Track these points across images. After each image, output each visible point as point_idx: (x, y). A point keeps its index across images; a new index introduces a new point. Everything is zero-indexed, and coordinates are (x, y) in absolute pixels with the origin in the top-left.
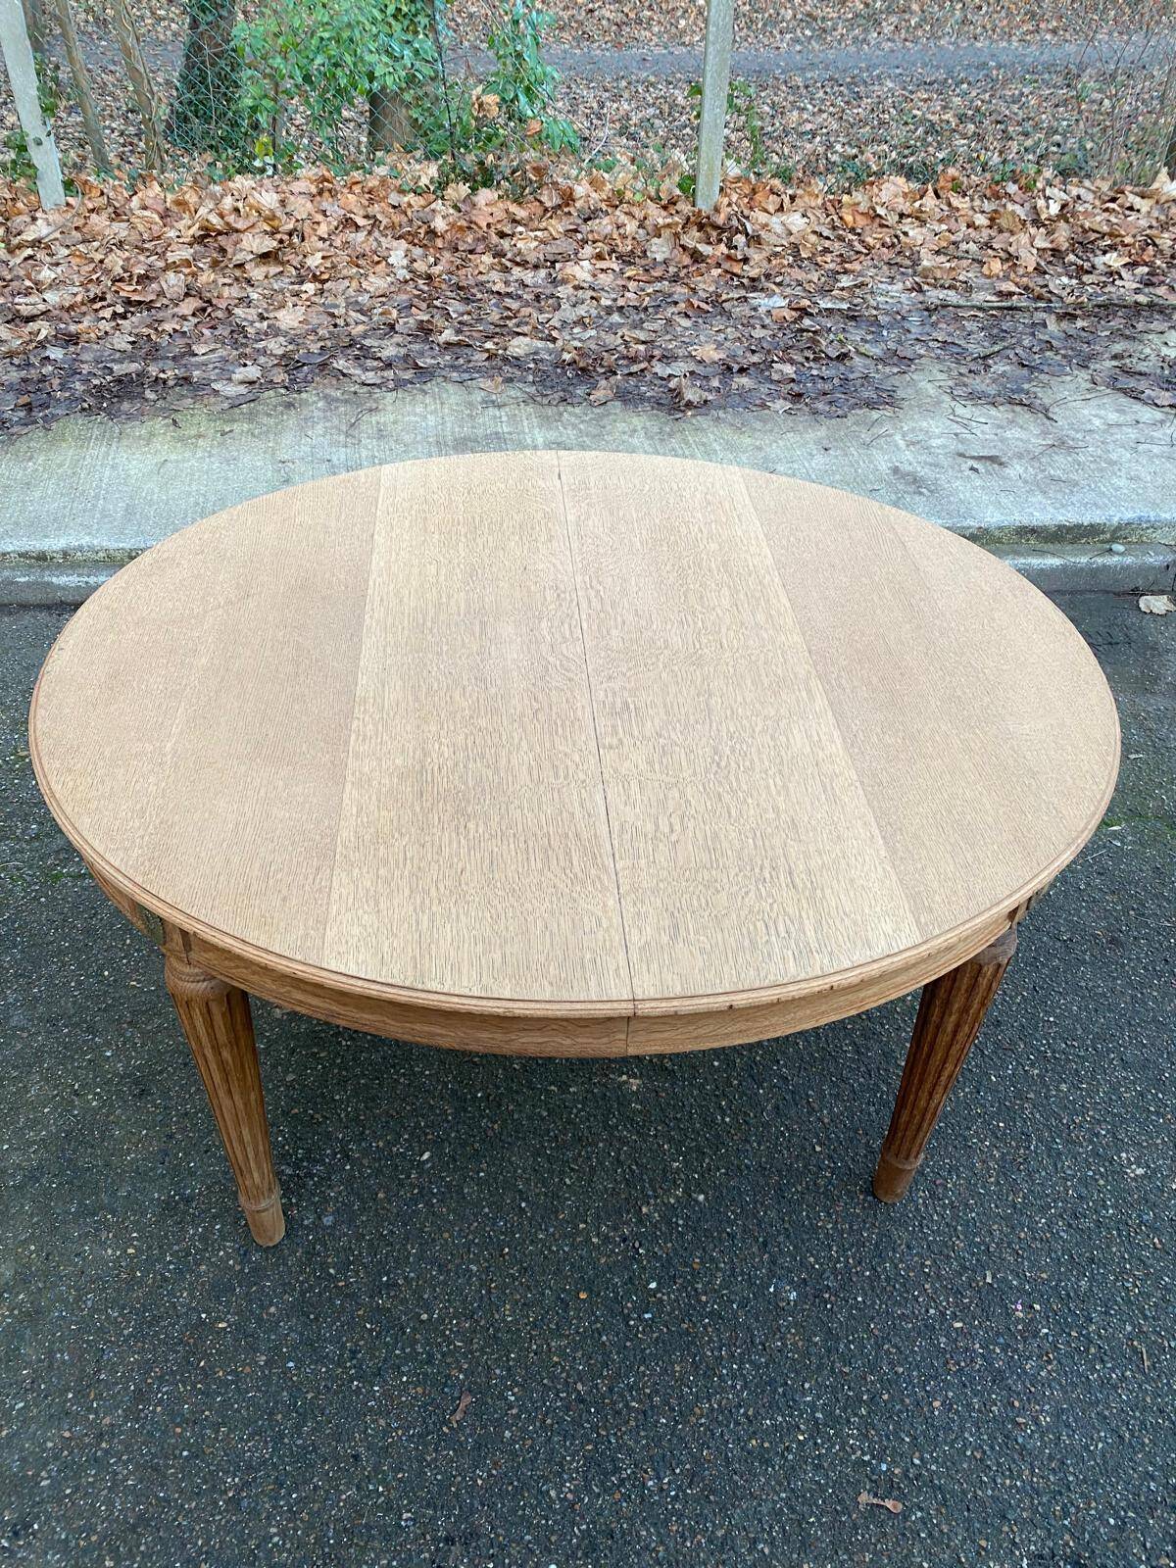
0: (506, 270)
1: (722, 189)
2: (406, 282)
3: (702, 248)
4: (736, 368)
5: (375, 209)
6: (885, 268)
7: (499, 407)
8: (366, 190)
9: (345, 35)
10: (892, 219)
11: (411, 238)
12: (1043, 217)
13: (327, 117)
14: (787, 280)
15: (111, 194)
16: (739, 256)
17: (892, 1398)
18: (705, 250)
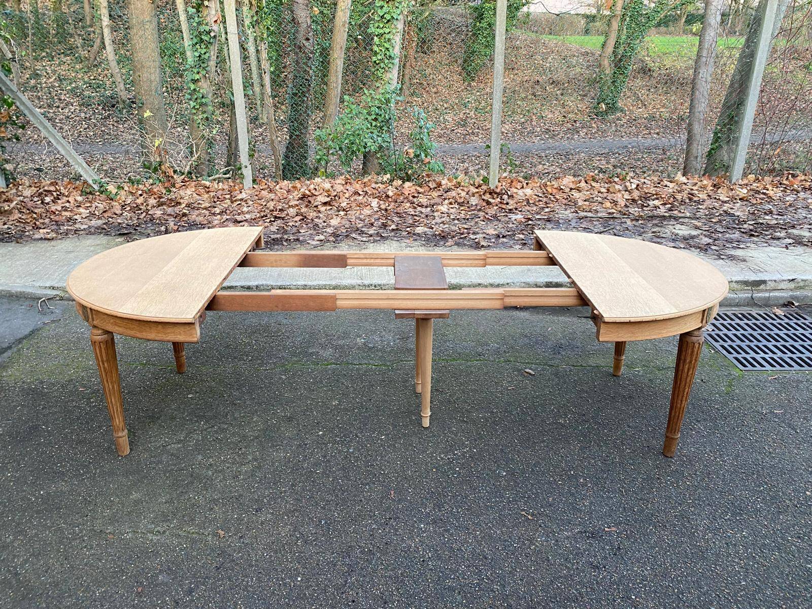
0: (415, 208)
1: (499, 181)
2: (378, 211)
3: (490, 200)
4: (501, 236)
5: (366, 189)
6: (564, 206)
7: (411, 247)
8: (363, 183)
9: (357, 133)
10: (567, 190)
11: (379, 198)
12: (629, 189)
13: (347, 162)
14: (523, 210)
15: (270, 184)
16: (505, 202)
17: (536, 497)
18: (492, 201)
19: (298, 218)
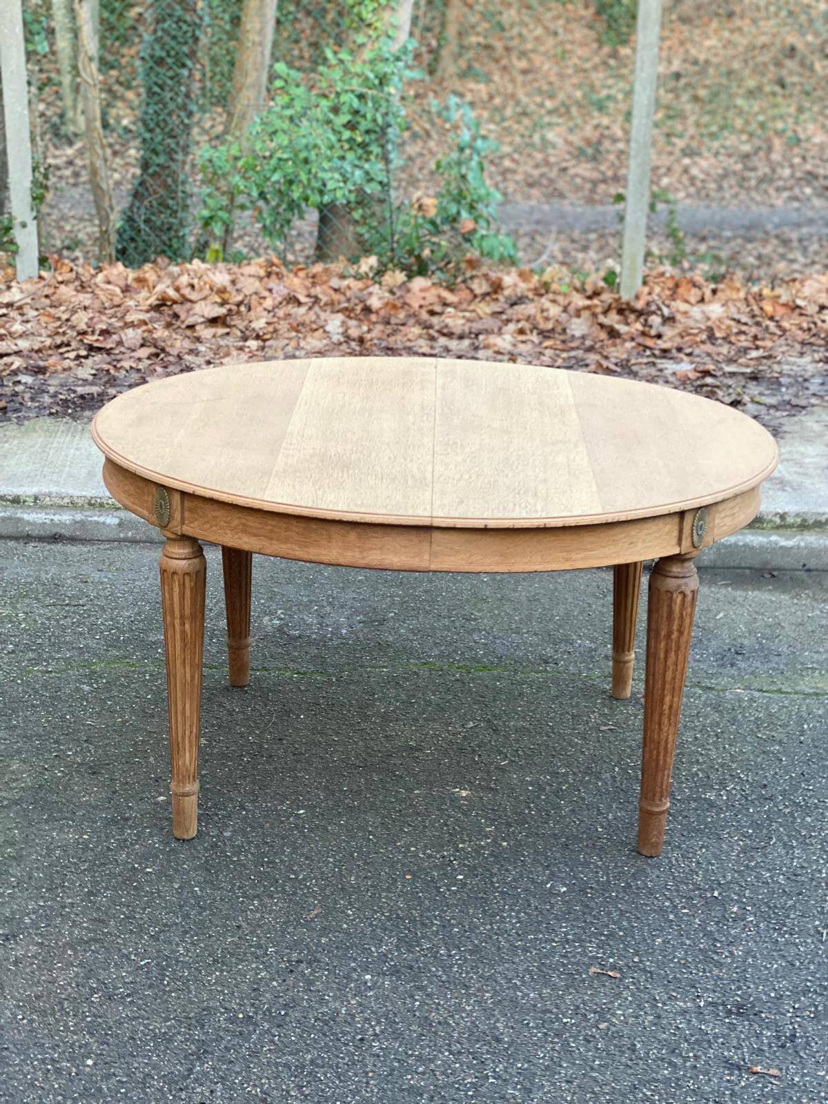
0: (432, 339)
1: (645, 283)
2: (340, 344)
3: (617, 327)
5: (317, 291)
6: (797, 346)
8: (310, 275)
9: (303, 155)
10: (812, 309)
11: (347, 312)
13: (278, 228)
14: (697, 351)
15: (80, 270)
16: (653, 332)
17: (626, 935)
18: (622, 328)
19: (144, 352)
